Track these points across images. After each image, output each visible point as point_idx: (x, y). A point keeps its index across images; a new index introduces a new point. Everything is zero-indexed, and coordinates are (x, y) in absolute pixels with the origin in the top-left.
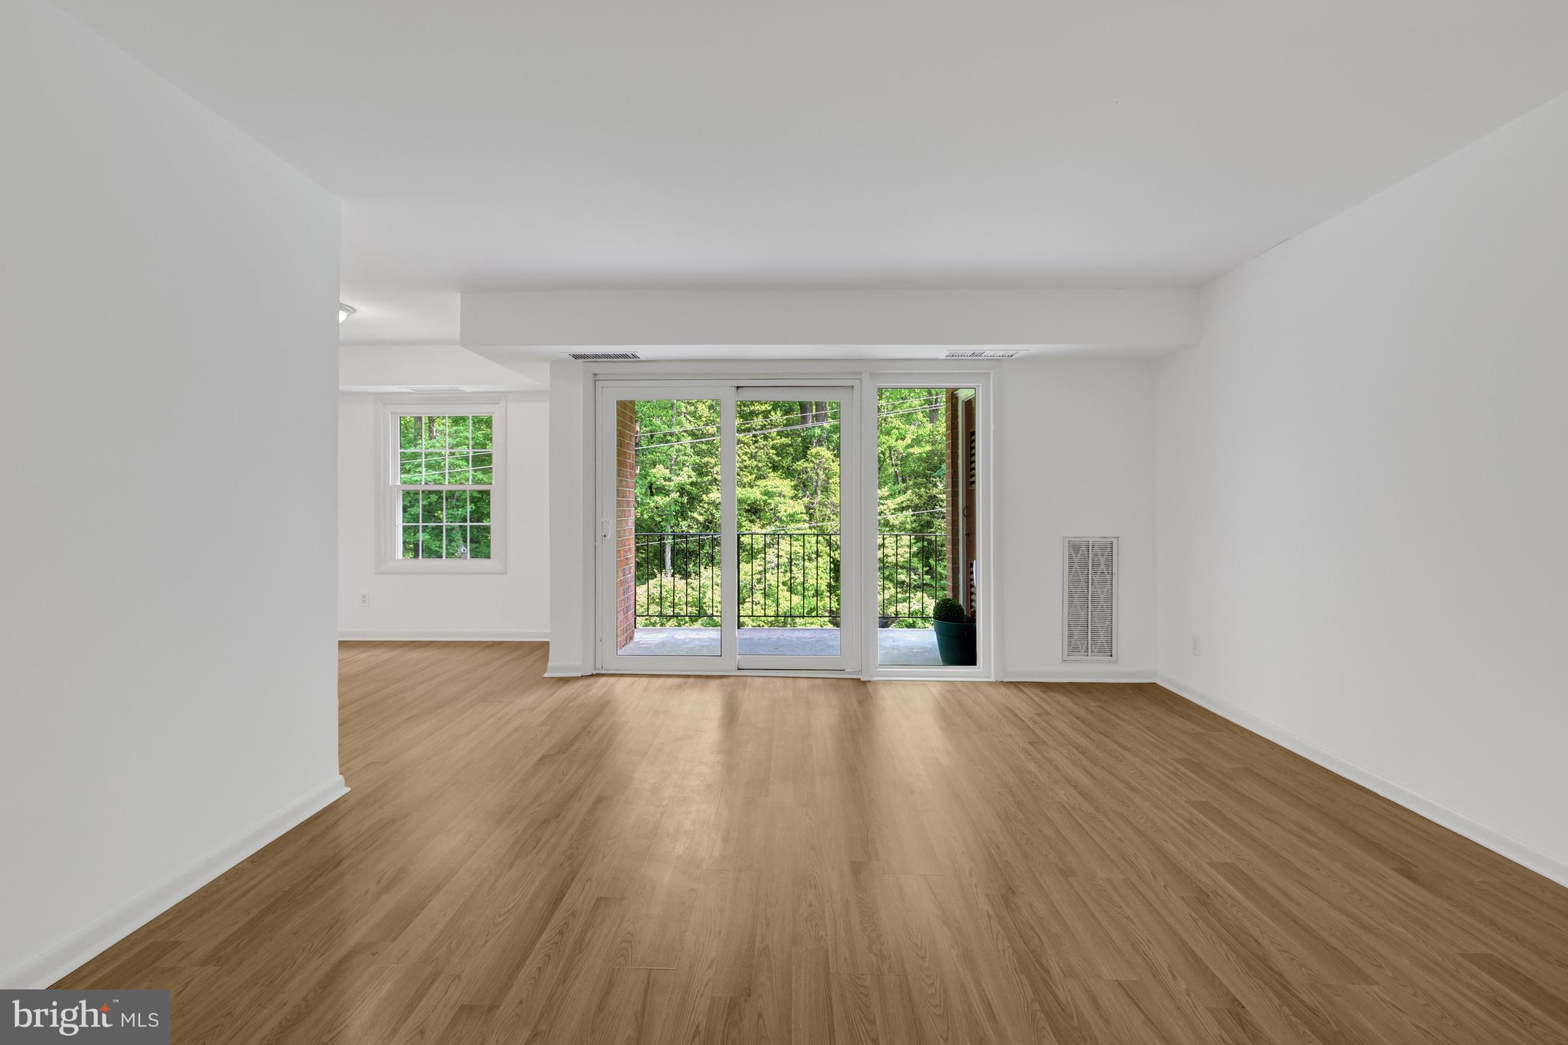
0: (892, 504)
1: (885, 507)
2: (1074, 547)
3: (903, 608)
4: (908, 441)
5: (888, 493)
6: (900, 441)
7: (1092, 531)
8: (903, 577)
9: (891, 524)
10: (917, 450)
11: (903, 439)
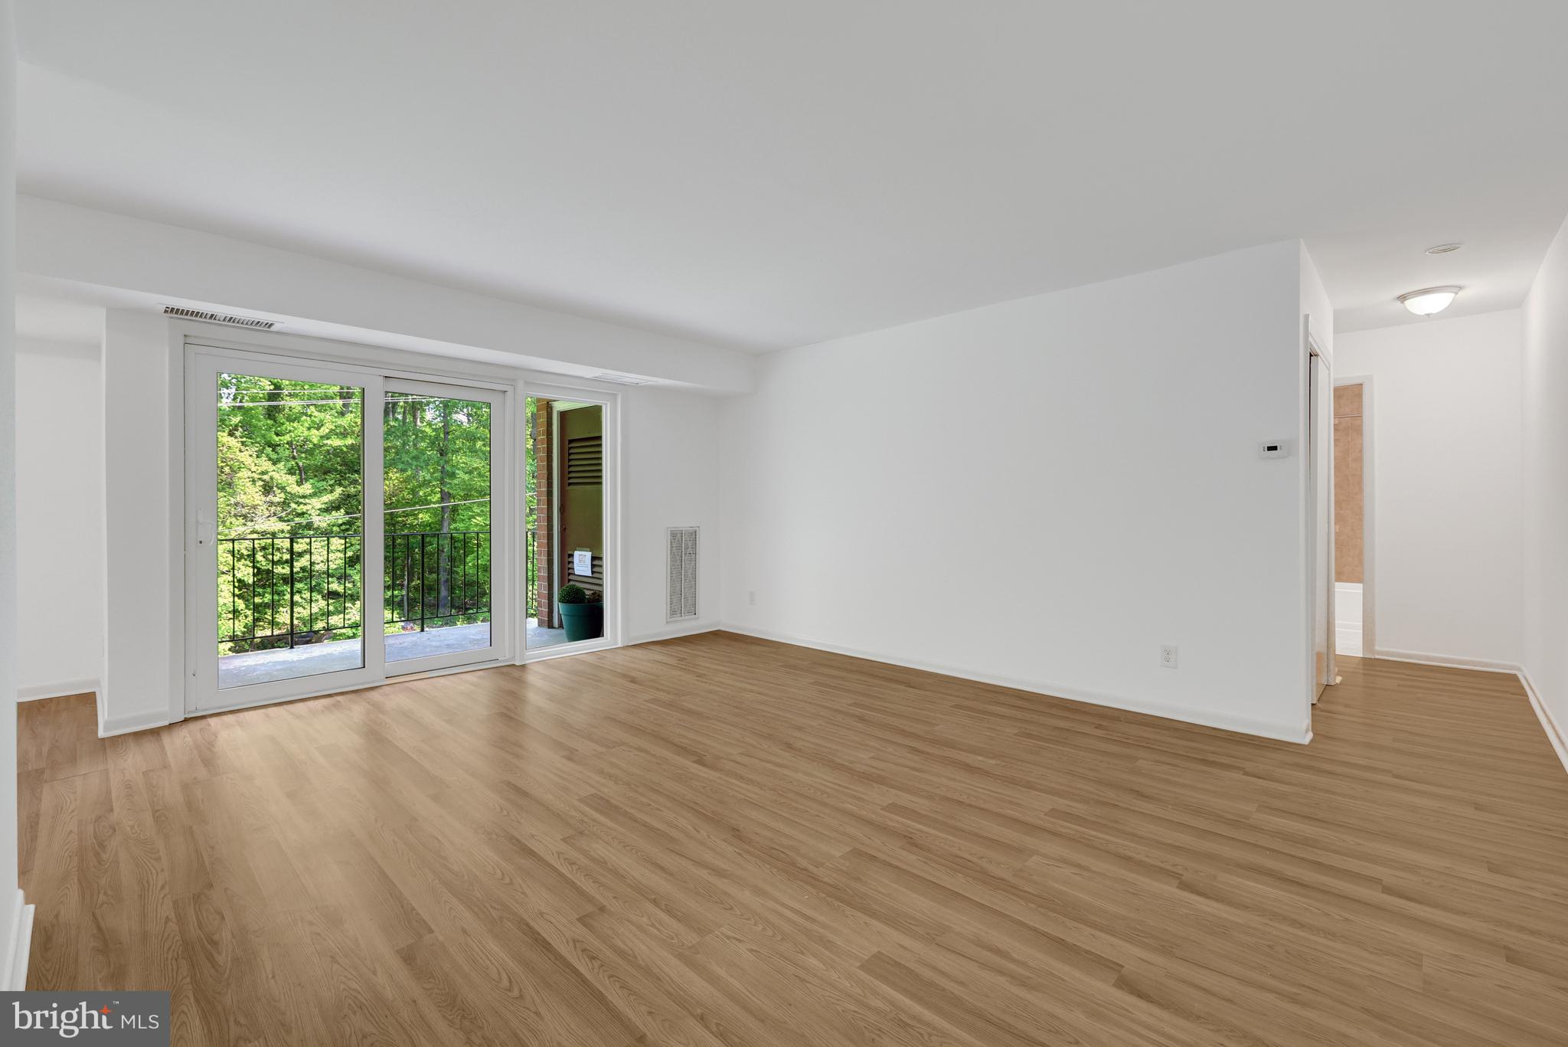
0: (317, 503)
1: (309, 507)
2: (673, 535)
3: (335, 620)
4: (324, 430)
5: (311, 491)
6: (314, 431)
7: (684, 523)
8: (335, 586)
9: (315, 526)
10: (336, 442)
11: (318, 429)
